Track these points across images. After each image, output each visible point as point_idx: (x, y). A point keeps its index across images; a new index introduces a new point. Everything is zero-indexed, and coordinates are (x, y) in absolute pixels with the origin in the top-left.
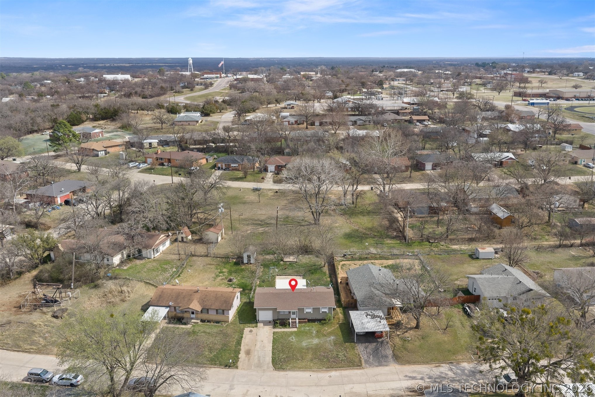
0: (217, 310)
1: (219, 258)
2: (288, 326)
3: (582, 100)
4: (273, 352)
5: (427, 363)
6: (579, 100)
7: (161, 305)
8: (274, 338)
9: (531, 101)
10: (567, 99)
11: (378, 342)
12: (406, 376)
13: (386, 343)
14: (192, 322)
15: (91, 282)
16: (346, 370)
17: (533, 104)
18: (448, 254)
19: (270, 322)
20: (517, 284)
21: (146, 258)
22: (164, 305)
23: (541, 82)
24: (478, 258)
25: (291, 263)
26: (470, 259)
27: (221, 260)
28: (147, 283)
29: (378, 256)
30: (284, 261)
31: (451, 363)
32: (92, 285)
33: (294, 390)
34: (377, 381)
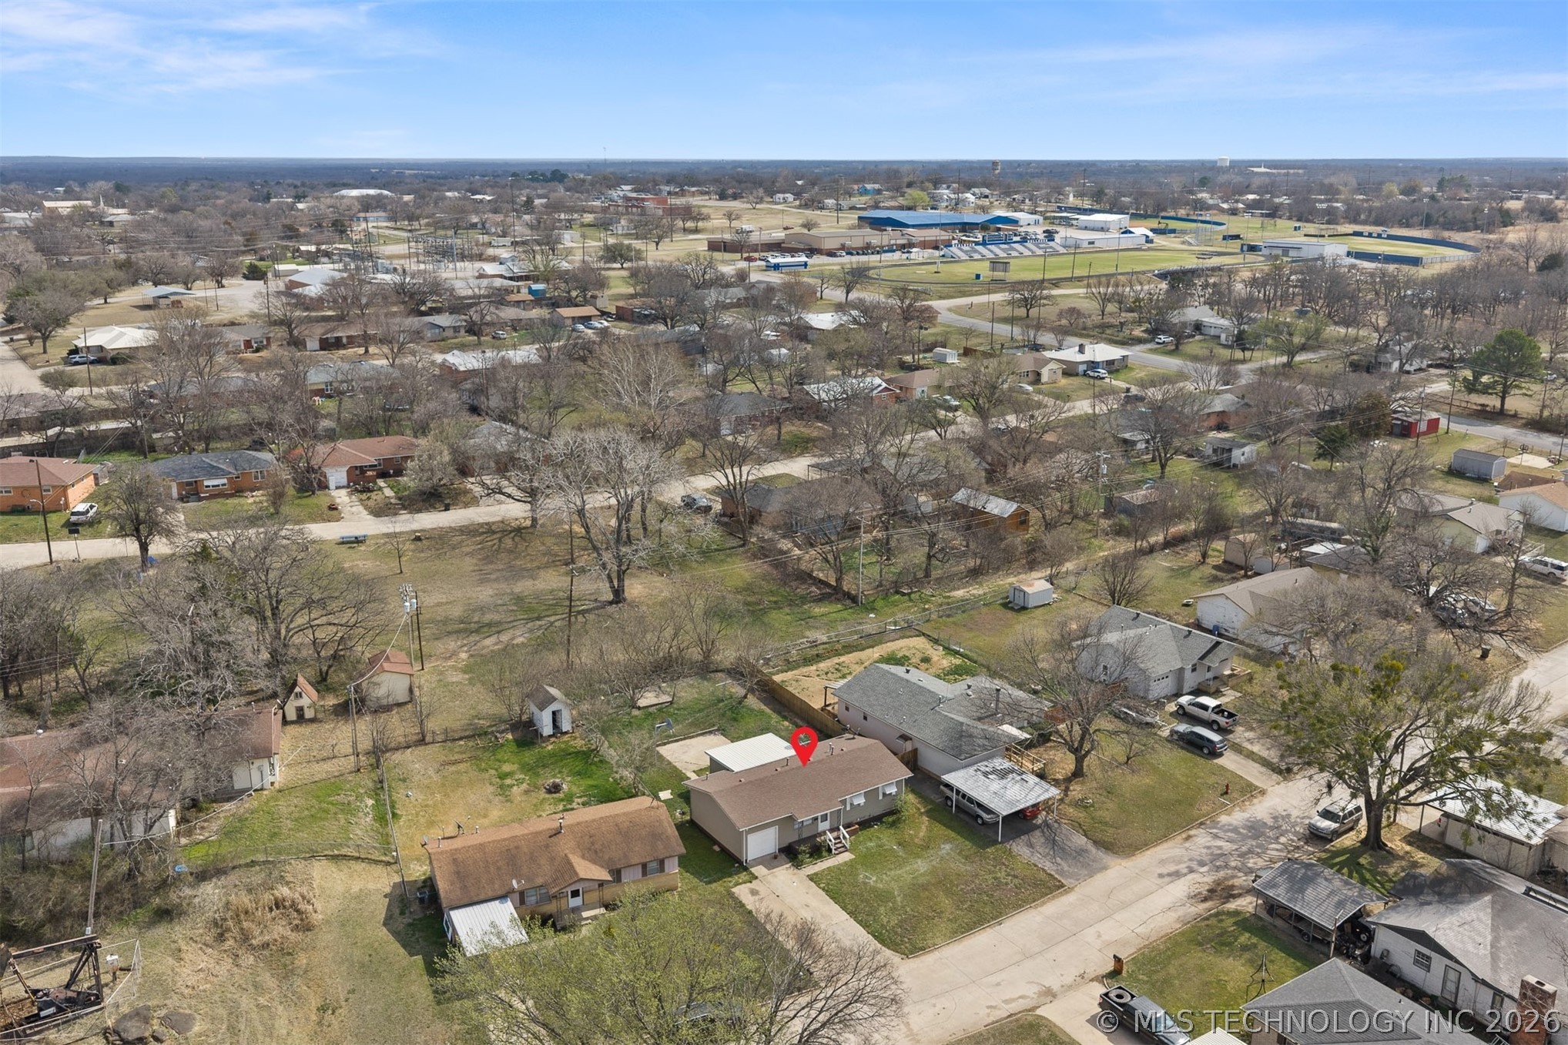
0: (644, 866)
1: (461, 739)
2: (825, 854)
3: (858, 254)
4: (860, 922)
5: (1164, 837)
6: (852, 254)
7: (482, 897)
8: (823, 889)
9: (773, 261)
10: (831, 254)
11: (1038, 827)
12: (1161, 876)
13: (1056, 825)
14: (587, 919)
15: (135, 908)
16: (1044, 903)
17: (776, 267)
18: (963, 612)
19: (776, 857)
20: (1185, 637)
21: (248, 790)
22: (490, 894)
23: (729, 216)
24: (1024, 608)
25: (661, 708)
26: (1010, 614)
27: (471, 744)
28: (335, 858)
29: (838, 646)
30: (639, 708)
31: (1202, 824)
32: (142, 914)
33: (998, 984)
34: (1125, 906)
